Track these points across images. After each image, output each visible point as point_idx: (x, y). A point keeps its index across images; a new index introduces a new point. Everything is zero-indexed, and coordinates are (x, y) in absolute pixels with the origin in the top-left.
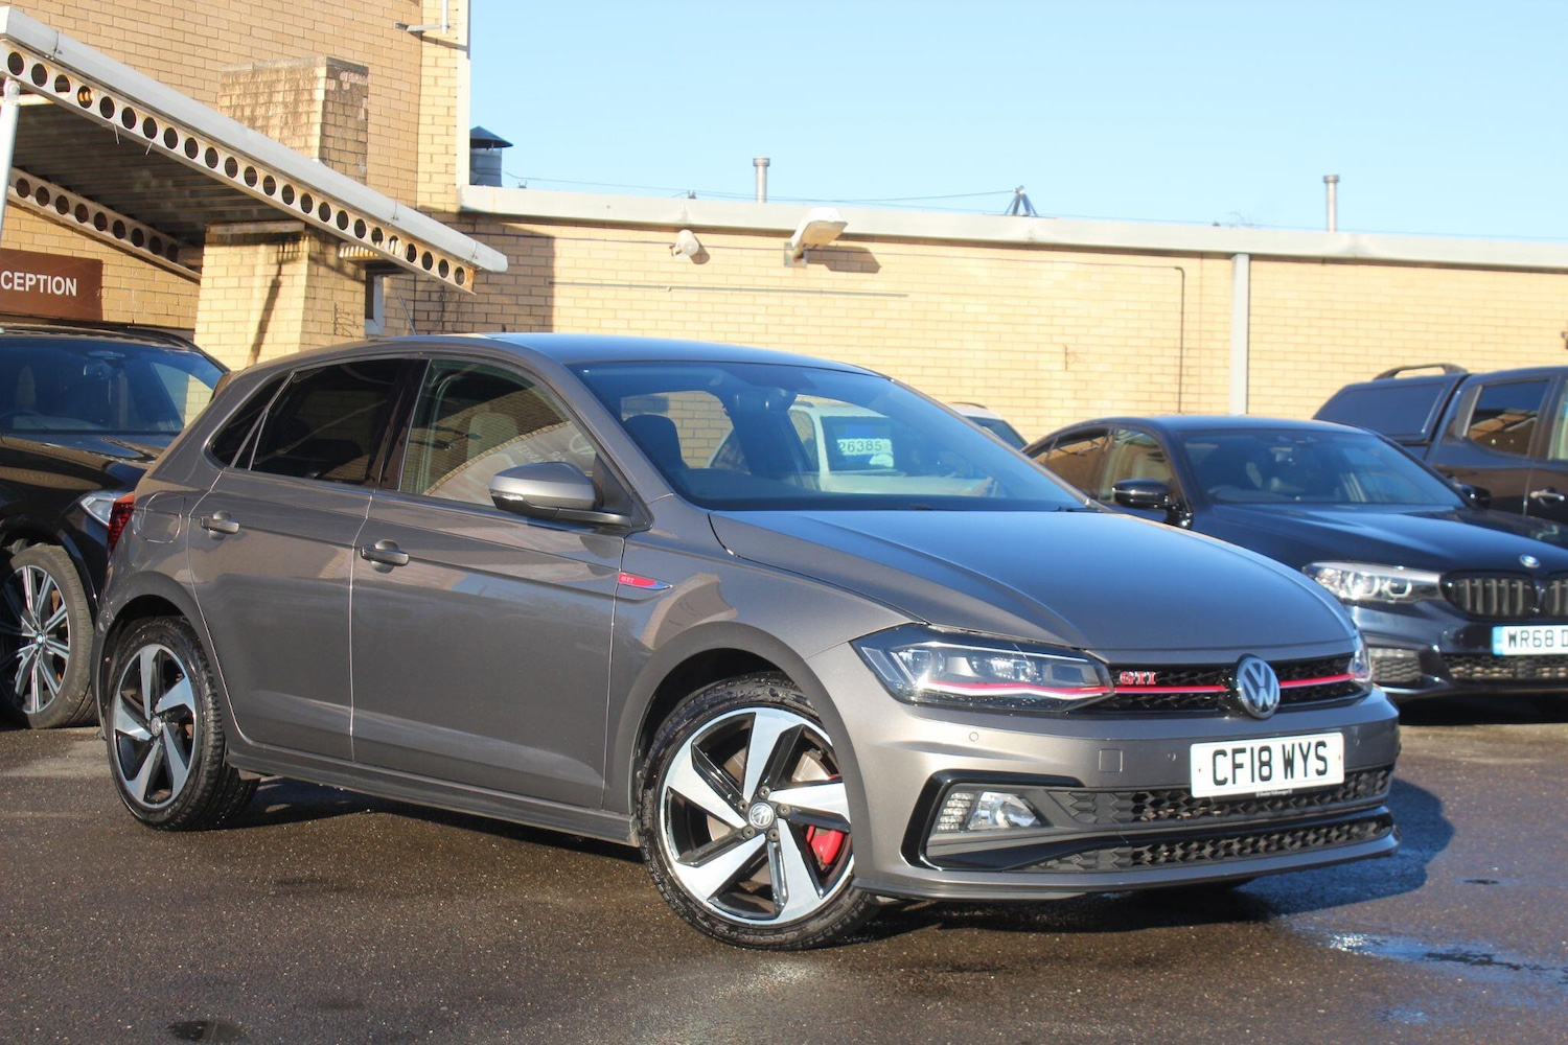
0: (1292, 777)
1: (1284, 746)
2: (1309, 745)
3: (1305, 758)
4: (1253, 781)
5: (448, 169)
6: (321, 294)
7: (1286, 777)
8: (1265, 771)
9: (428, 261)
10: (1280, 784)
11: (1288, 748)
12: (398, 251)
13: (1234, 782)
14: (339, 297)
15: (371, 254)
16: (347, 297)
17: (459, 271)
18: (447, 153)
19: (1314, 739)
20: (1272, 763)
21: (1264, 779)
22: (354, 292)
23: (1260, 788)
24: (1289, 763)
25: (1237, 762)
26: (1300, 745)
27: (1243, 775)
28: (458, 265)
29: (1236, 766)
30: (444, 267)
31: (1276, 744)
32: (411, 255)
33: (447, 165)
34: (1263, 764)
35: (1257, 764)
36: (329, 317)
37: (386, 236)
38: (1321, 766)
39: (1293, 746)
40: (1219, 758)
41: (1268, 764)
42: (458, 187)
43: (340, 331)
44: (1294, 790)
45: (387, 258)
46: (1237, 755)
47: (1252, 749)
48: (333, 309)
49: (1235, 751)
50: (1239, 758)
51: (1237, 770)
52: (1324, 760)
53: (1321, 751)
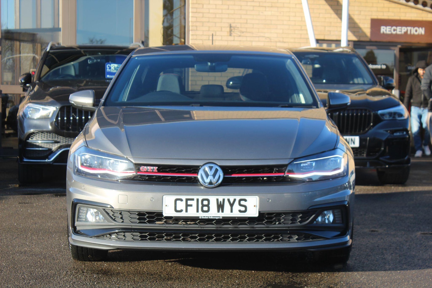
0: (223, 212)
1: (217, 200)
2: (235, 199)
3: (232, 205)
4: (198, 211)
7: (219, 212)
8: (205, 208)
10: (214, 214)
11: (220, 200)
13: (187, 212)
19: (238, 198)
20: (210, 206)
21: (203, 211)
23: (202, 215)
24: (220, 206)
27: (192, 209)
29: (187, 205)
31: (212, 198)
34: (204, 205)
35: (200, 206)
38: (243, 209)
39: (223, 199)
40: (178, 201)
41: (208, 206)
44: (223, 217)
47: (198, 200)
49: (187, 200)
50: (189, 202)
51: (189, 208)
52: (245, 207)
53: (243, 203)
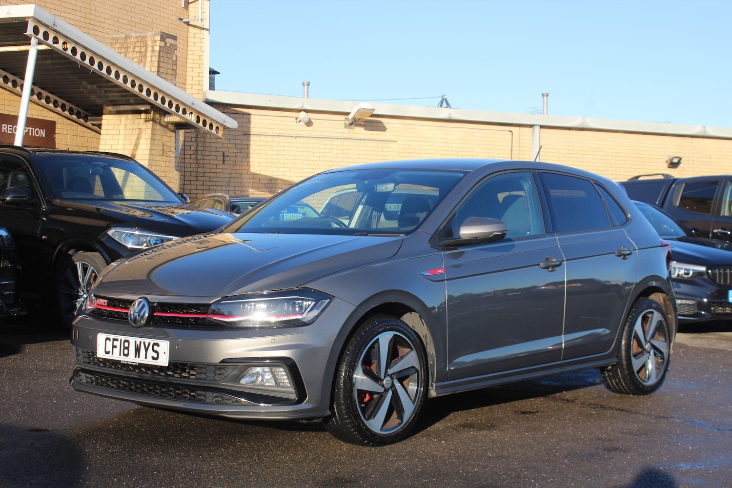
0: (139, 357)
1: (136, 342)
2: (149, 343)
3: (146, 350)
4: (120, 355)
5: (200, 83)
6: (158, 137)
7: (136, 357)
8: (126, 351)
9: (205, 123)
10: (131, 359)
11: (138, 343)
12: (192, 118)
13: (112, 354)
14: (165, 139)
15: (181, 119)
16: (168, 139)
17: (217, 128)
18: (199, 76)
19: (152, 341)
21: (124, 354)
22: (171, 137)
23: (122, 359)
24: (137, 350)
25: (115, 344)
26: (144, 343)
27: (117, 351)
28: (217, 125)
29: (114, 347)
30: (211, 126)
31: (132, 340)
32: (198, 121)
33: (199, 81)
34: (125, 348)
35: (122, 348)
36: (160, 148)
37: (188, 112)
38: (155, 355)
39: (140, 342)
40: (108, 341)
41: (128, 348)
42: (204, 91)
43: (165, 154)
44: (138, 364)
45: (188, 122)
46: (114, 342)
47: (121, 340)
48: (162, 144)
49: (114, 340)
50: (116, 343)
51: (114, 349)
52: (157, 352)
53: (156, 348)
